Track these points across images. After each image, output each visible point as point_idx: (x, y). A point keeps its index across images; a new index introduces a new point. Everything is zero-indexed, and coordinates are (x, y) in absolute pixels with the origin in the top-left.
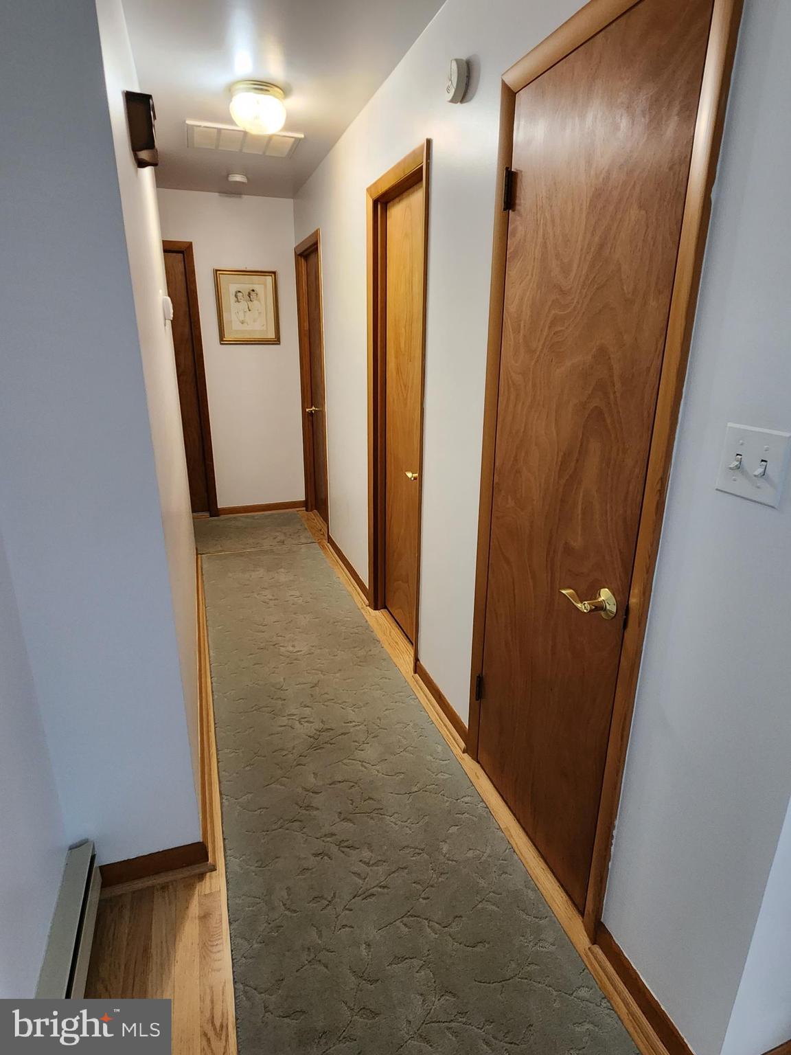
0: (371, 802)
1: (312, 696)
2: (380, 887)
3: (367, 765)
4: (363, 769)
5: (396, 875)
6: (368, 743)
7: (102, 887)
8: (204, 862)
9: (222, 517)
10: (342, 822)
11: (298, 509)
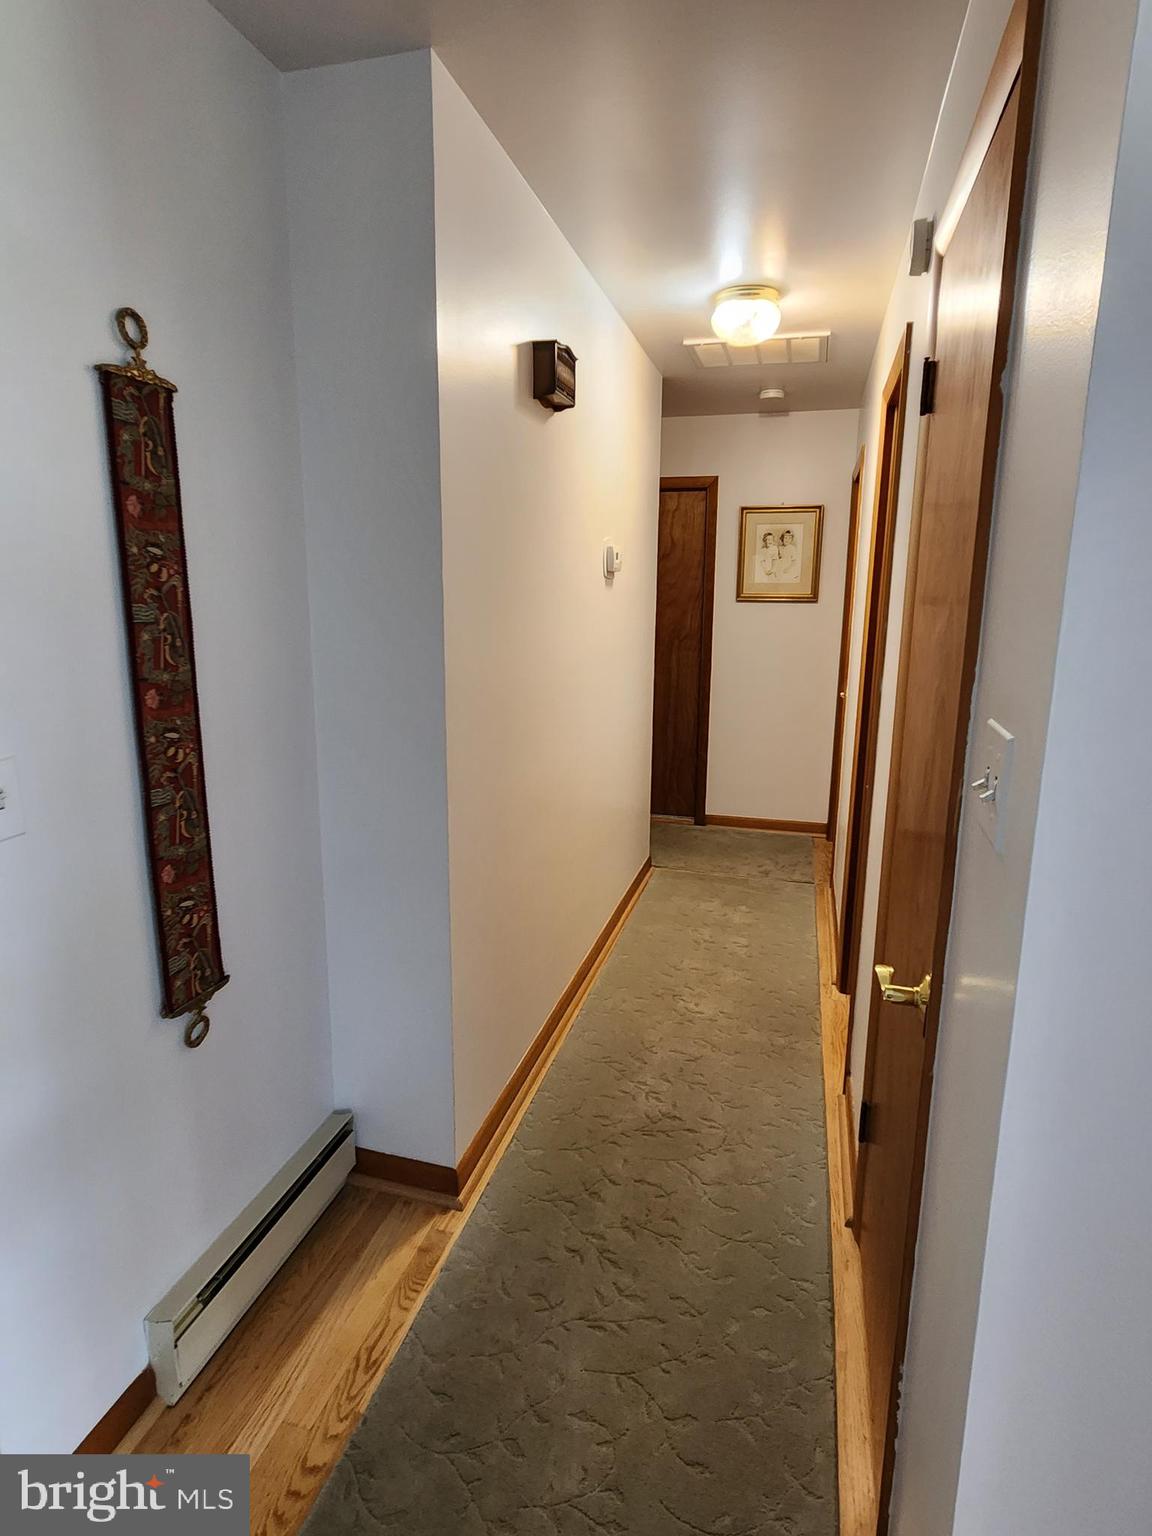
0: (673, 1224)
1: (681, 1070)
2: (619, 1326)
3: (695, 1179)
4: (689, 1182)
5: (647, 1322)
6: (715, 1154)
7: (353, 1170)
8: (452, 1195)
9: (709, 827)
10: (621, 1230)
11: (814, 835)
